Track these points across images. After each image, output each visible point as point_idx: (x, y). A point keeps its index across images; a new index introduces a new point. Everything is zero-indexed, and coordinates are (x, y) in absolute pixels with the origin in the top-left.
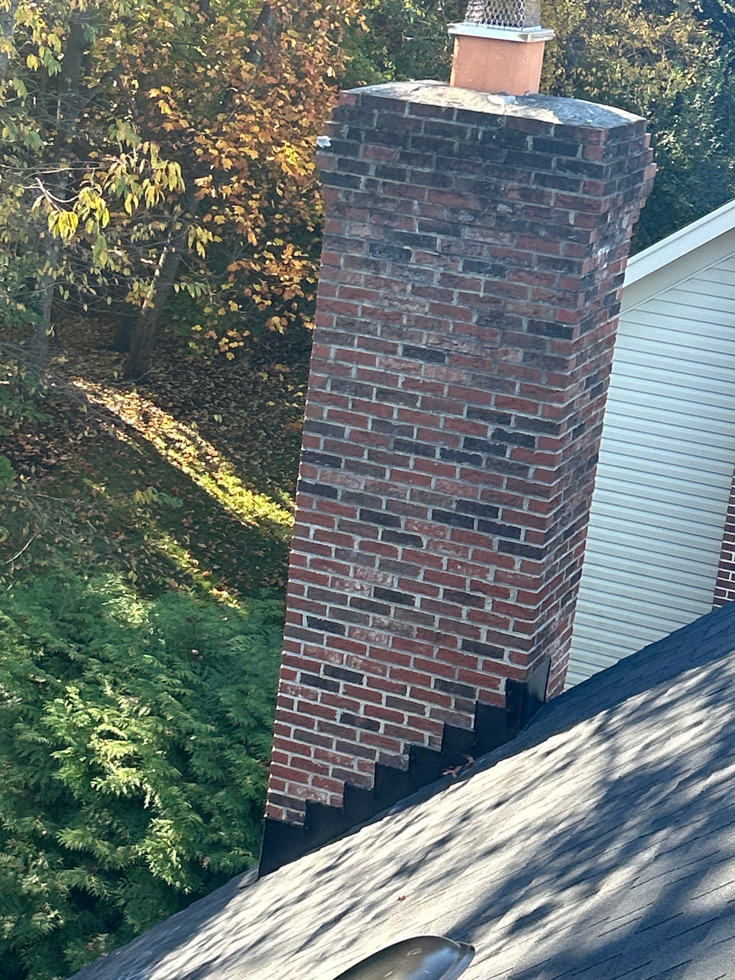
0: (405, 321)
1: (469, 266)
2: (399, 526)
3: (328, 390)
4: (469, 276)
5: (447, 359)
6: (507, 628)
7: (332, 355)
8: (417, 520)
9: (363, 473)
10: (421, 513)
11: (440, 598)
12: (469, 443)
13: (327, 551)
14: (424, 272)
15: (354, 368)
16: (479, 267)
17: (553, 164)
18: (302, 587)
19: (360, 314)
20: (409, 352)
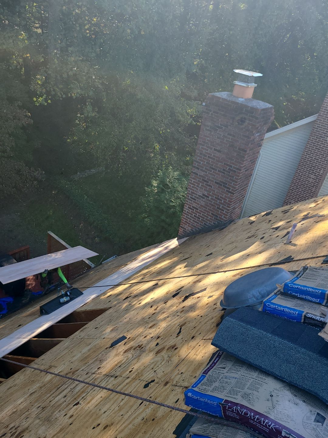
0: (215, 143)
1: (228, 134)
2: (208, 183)
3: (199, 154)
4: (229, 136)
5: (222, 152)
6: (225, 206)
7: (200, 148)
8: (212, 183)
9: (203, 172)
10: (213, 181)
11: (214, 198)
12: (224, 170)
13: (195, 185)
14: (220, 134)
15: (204, 151)
16: (231, 135)
17: (248, 116)
18: (190, 191)
19: (207, 140)
20: (215, 150)
